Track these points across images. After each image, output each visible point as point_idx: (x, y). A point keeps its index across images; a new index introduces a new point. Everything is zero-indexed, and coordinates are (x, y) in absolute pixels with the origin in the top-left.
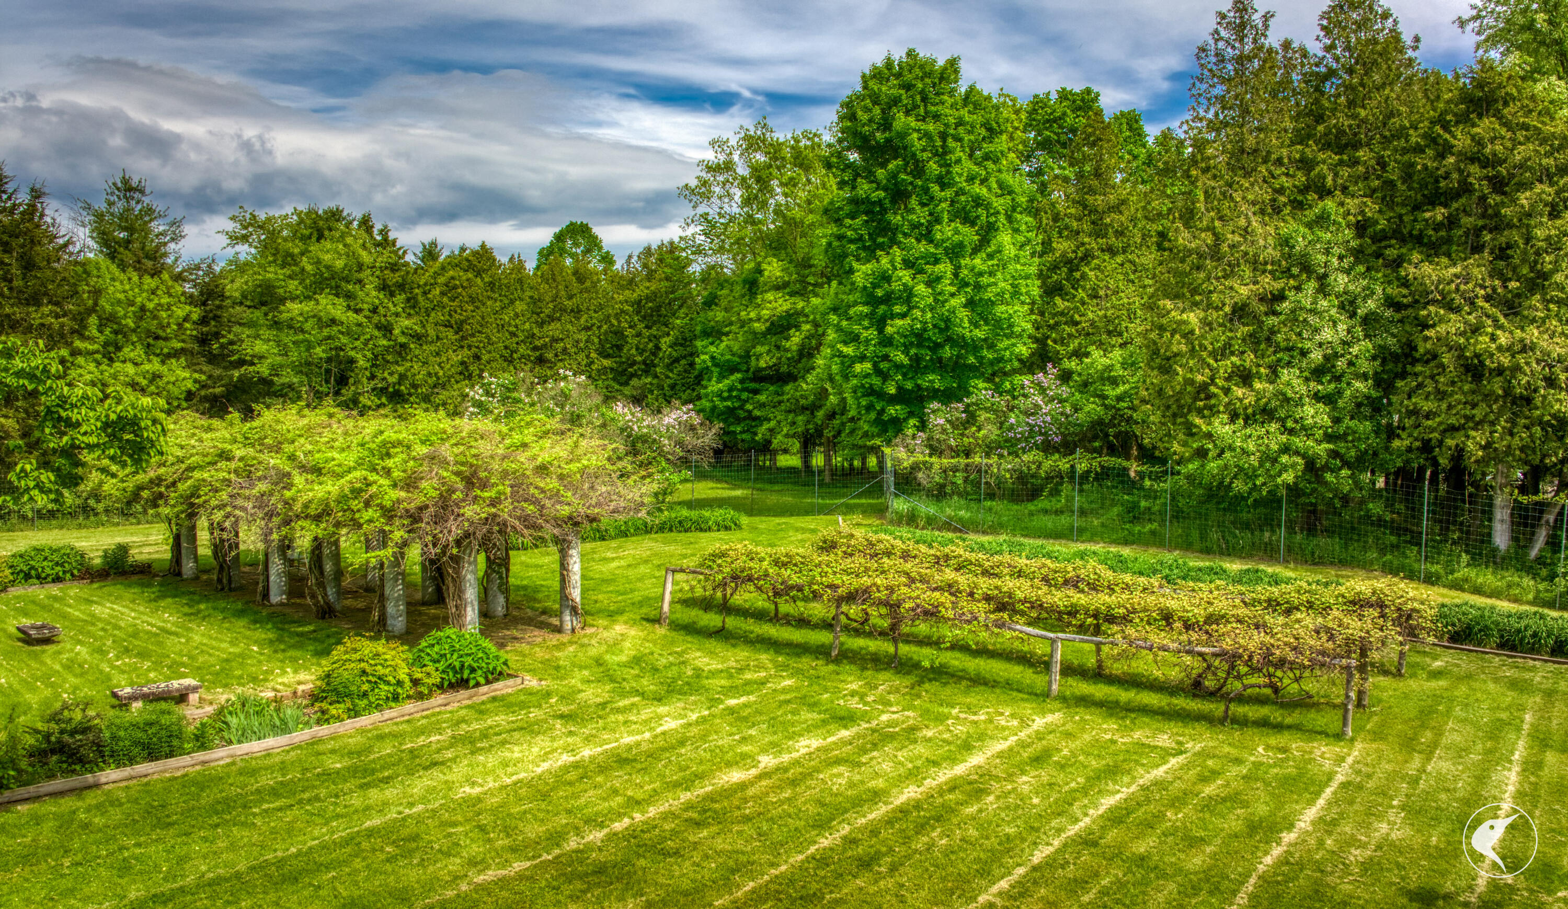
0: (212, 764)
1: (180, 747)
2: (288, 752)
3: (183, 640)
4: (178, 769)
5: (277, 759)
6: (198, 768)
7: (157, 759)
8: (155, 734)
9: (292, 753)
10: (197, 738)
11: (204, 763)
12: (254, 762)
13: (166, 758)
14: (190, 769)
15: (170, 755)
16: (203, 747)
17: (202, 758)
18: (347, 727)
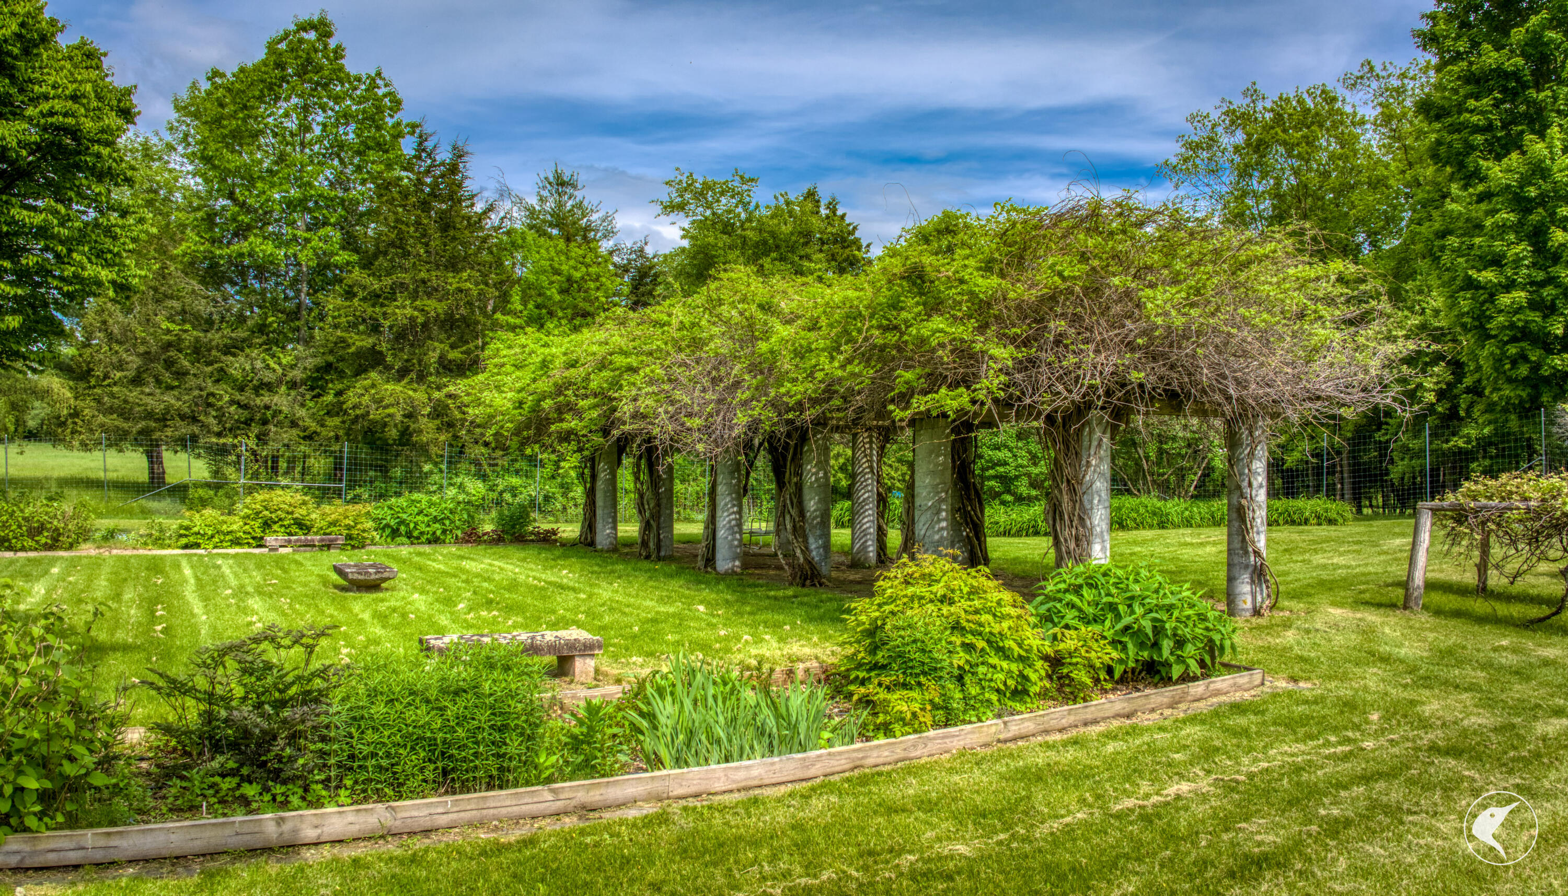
0: (607, 815)
1: (529, 763)
2: (806, 797)
3: (583, 596)
4: (517, 820)
5: (782, 816)
6: (569, 822)
7: (465, 788)
8: (461, 720)
9: (817, 803)
10: (576, 744)
11: (586, 810)
12: (717, 821)
13: (490, 787)
14: (548, 825)
15: (498, 781)
16: (588, 768)
17: (582, 797)
18: (933, 747)
